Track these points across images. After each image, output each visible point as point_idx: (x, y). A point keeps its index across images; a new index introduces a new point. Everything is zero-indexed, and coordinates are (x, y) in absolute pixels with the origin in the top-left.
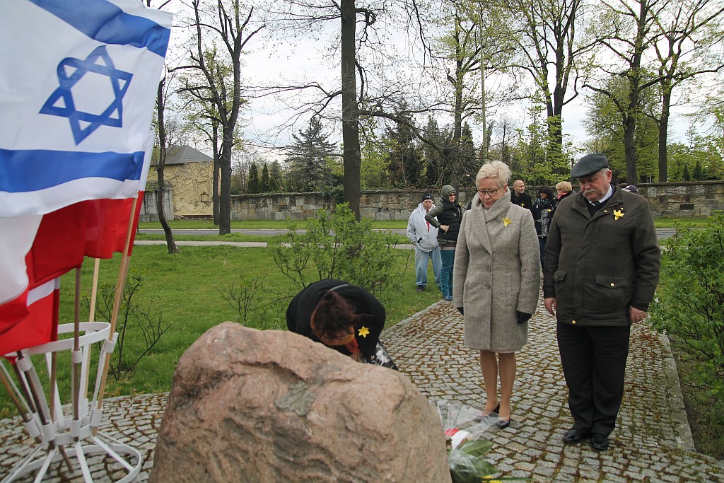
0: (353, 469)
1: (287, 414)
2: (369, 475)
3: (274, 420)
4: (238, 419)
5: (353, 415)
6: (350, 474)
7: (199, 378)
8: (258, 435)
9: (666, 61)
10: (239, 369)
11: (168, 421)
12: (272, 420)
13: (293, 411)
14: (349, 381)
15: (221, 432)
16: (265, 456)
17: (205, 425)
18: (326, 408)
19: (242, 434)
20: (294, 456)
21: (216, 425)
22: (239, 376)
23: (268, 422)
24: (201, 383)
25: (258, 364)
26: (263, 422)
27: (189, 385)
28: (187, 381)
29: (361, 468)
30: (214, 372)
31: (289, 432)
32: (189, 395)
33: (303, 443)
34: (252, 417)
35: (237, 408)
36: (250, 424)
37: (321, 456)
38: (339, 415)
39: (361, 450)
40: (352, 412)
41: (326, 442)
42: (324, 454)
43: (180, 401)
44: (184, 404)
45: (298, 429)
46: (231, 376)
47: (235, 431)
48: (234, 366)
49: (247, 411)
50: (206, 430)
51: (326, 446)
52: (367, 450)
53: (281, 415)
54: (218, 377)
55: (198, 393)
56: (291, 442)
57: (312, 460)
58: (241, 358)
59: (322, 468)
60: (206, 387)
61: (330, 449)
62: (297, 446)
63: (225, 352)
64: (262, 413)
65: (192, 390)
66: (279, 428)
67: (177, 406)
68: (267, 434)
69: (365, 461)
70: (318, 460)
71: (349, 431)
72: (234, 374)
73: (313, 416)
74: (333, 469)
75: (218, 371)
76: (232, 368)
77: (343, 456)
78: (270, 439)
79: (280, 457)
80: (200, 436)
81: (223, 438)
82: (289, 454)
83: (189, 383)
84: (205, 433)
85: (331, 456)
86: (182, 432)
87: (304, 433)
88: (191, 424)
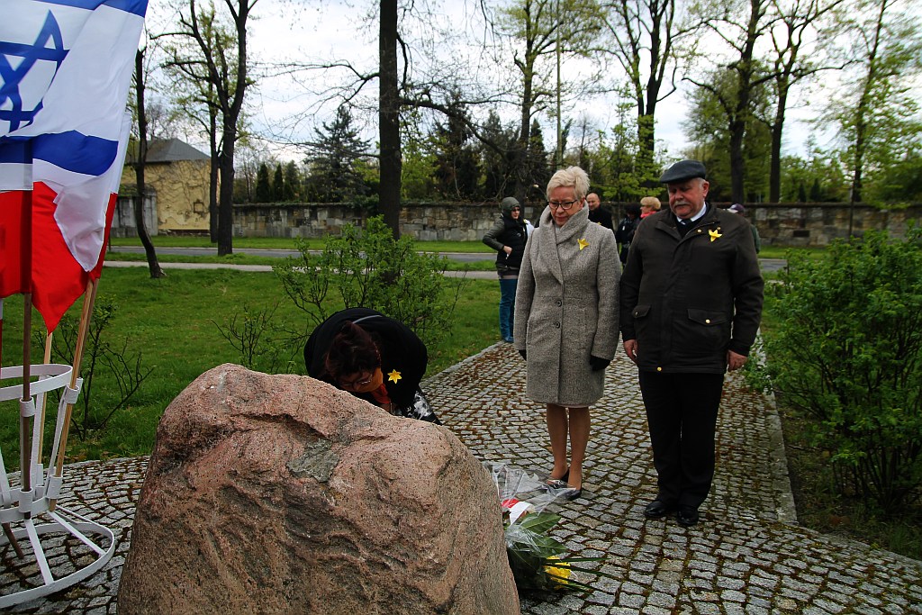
0: (386, 547)
1: (303, 480)
2: (407, 555)
3: (286, 488)
4: (240, 486)
5: (387, 481)
6: (382, 554)
7: (190, 435)
8: (266, 506)
9: (783, 53)
10: (242, 423)
11: (149, 490)
12: (285, 487)
13: (312, 476)
14: (382, 438)
15: (218, 503)
16: (275, 533)
17: (198, 495)
18: (353, 472)
19: (245, 505)
20: (312, 532)
21: (212, 494)
22: (242, 432)
23: (279, 490)
24: (193, 441)
25: (266, 417)
26: (272, 491)
27: (177, 444)
28: (174, 439)
29: (396, 547)
30: (210, 427)
31: (306, 503)
32: (177, 457)
33: (325, 516)
34: (259, 484)
35: (239, 472)
36: (256, 492)
37: (345, 532)
38: (368, 480)
39: (396, 524)
40: (387, 478)
41: (353, 515)
42: (350, 529)
43: (165, 464)
44: (170, 468)
45: (318, 498)
46: (232, 433)
47: (236, 501)
48: (235, 419)
49: (252, 476)
50: (198, 501)
51: (352, 520)
52: (403, 524)
53: (295, 481)
54: (215, 433)
55: (188, 454)
56: (307, 515)
57: (335, 537)
58: (245, 409)
59: (347, 547)
60: (199, 446)
61: (358, 523)
62: (316, 519)
63: (223, 402)
64: (272, 479)
65: (181, 450)
66: (293, 497)
67: (161, 471)
68: (277, 505)
69: (402, 537)
70: (342, 537)
71: (382, 500)
72: (236, 430)
73: (336, 482)
74: (361, 548)
75: (215, 426)
76: (233, 422)
77: (374, 531)
78: (281, 512)
79: (294, 534)
80: (192, 509)
81: (221, 511)
82: (306, 530)
83: (177, 441)
84: (198, 505)
85: (359, 532)
86: (168, 503)
87: (325, 504)
88: (179, 494)
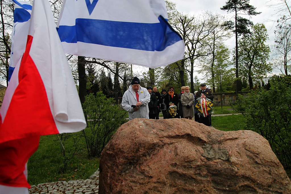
0: (270, 186)
1: (215, 161)
2: (280, 189)
3: (208, 167)
4: (180, 171)
5: (256, 155)
6: (269, 190)
7: (138, 150)
8: (199, 178)
9: (191, 51)
10: (167, 141)
11: (117, 183)
12: (206, 166)
13: (219, 159)
15: (168, 182)
16: (207, 191)
17: (154, 180)
18: (239, 153)
19: (184, 180)
20: (229, 186)
21: (163, 178)
22: (169, 144)
23: (203, 168)
24: (140, 153)
25: (177, 137)
26: (199, 169)
27: (131, 156)
28: (129, 154)
29: (274, 185)
30: (150, 144)
31: (223, 171)
32: (130, 164)
33: (234, 177)
34: (191, 167)
35: (178, 163)
36: (191, 172)
37: (247, 183)
38: (248, 156)
39: (270, 174)
40: (255, 153)
41: (248, 173)
42: (249, 181)
43: (124, 168)
44: (127, 170)
45: (228, 168)
46: (163, 146)
47: (179, 179)
48: (162, 139)
49: (186, 164)
50: (155, 183)
51: (249, 176)
52: (273, 173)
53: (212, 163)
54: (152, 148)
55: (137, 161)
56: (224, 178)
57: (242, 186)
58: (165, 134)
59: (249, 190)
60: (144, 155)
61: (252, 176)
62: (229, 179)
63: (152, 132)
64: (199, 163)
65: (133, 159)
66: (214, 171)
67: (122, 172)
68: (204, 176)
69: (275, 180)
70: (246, 186)
71: (259, 164)
72: (165, 144)
73: (233, 159)
74: (258, 190)
75: (153, 144)
76: (162, 141)
77: (262, 180)
78: (208, 179)
79: (218, 189)
80: (151, 188)
81: (171, 186)
82: (225, 186)
83: (130, 155)
84: (155, 185)
85: (253, 181)
86: (134, 188)
87: (233, 170)
88: (141, 181)
